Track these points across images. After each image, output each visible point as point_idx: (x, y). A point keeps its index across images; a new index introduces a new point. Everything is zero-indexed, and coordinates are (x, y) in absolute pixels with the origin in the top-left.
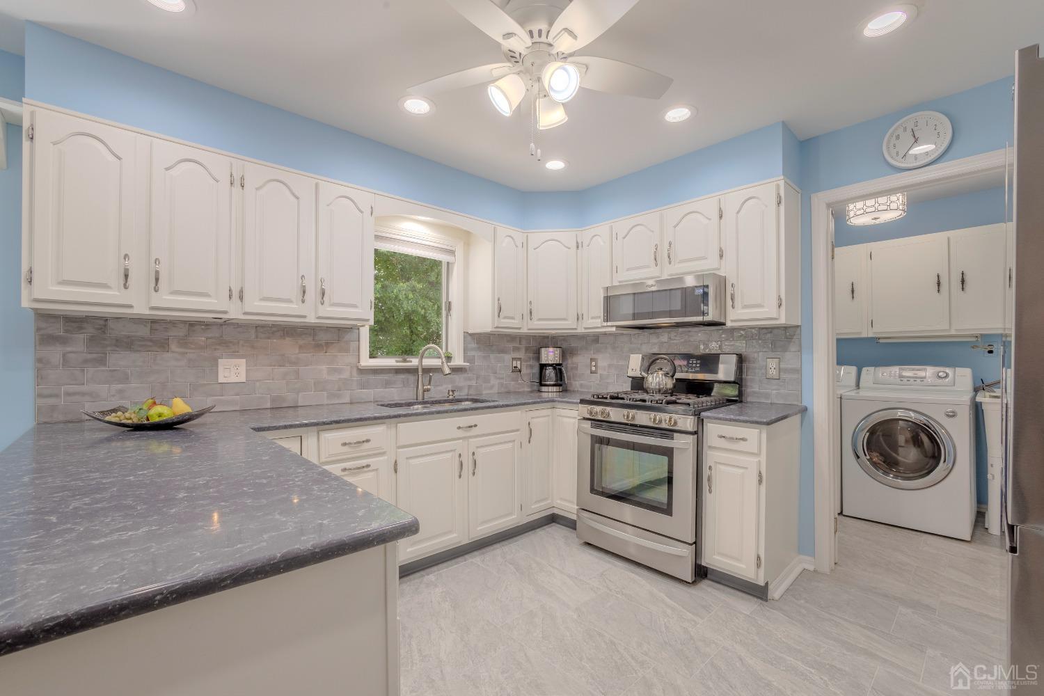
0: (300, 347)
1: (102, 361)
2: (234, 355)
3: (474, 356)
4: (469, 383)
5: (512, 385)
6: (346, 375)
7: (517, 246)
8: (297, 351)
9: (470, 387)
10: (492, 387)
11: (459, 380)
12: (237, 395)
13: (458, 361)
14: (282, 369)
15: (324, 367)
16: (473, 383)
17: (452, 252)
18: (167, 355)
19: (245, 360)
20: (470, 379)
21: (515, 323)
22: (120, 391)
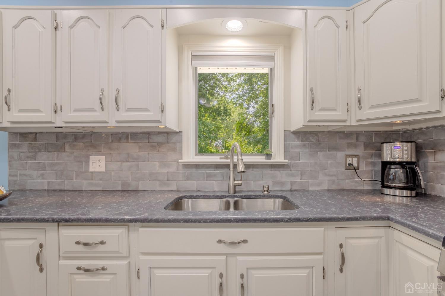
0: (140, 147)
1: (34, 157)
2: (99, 153)
3: (298, 154)
4: (292, 179)
5: (348, 183)
6: (173, 169)
7: (338, 27)
8: (138, 151)
9: (292, 183)
10: (320, 184)
11: (281, 176)
12: (101, 180)
13: (278, 157)
14: (129, 164)
15: (157, 163)
16: (298, 179)
17: (272, 58)
18: (64, 154)
19: (104, 157)
20: (293, 175)
21: (339, 114)
22: (42, 175)
